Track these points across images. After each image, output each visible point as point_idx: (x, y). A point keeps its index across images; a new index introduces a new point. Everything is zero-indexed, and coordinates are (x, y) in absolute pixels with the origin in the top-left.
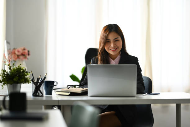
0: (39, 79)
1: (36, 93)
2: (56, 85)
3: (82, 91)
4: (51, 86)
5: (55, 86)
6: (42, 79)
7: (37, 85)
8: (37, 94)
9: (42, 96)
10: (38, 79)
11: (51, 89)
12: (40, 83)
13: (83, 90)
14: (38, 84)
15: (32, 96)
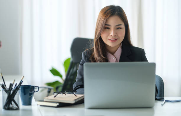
0: (13, 84)
1: (9, 105)
2: (37, 91)
3: (75, 100)
4: (30, 92)
5: (35, 92)
6: (16, 84)
7: (10, 93)
8: (11, 106)
9: (18, 109)
10: (11, 85)
11: (30, 97)
12: (14, 90)
13: (76, 98)
14: (12, 92)
15: (3, 109)
